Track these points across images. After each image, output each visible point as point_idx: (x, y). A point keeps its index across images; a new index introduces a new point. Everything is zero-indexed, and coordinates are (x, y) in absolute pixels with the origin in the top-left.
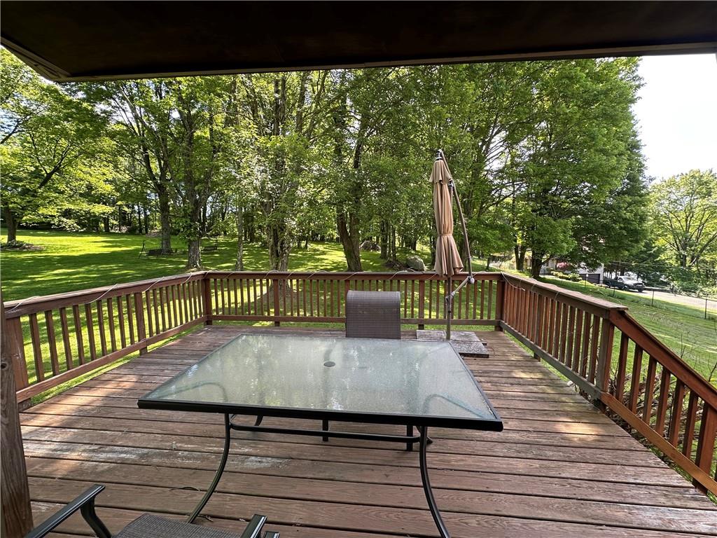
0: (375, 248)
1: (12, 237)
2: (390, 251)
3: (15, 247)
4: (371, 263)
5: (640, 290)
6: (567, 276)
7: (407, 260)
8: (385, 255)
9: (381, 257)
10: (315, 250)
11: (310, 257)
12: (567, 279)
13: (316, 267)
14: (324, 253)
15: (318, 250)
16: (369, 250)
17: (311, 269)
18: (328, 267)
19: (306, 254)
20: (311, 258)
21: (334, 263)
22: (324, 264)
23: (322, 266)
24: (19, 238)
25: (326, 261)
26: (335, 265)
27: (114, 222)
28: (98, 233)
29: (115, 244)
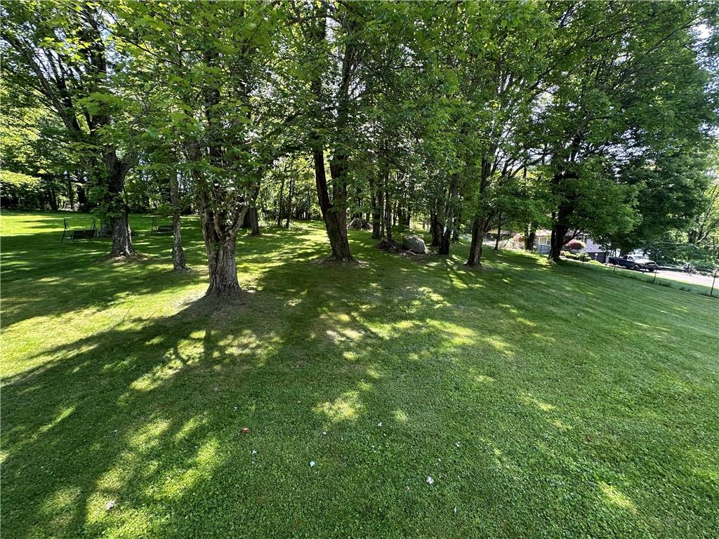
0: (365, 226)
2: (383, 230)
4: (362, 245)
5: (651, 270)
6: (575, 256)
7: (404, 240)
8: (378, 235)
9: (374, 238)
10: (297, 229)
11: (289, 237)
12: (575, 258)
13: (294, 250)
14: (307, 233)
15: (301, 229)
16: (358, 228)
17: (287, 253)
18: (309, 251)
19: (285, 234)
20: (291, 239)
21: (317, 245)
22: (304, 246)
23: (301, 249)
25: (307, 243)
26: (318, 247)
27: (64, 199)
28: (42, 212)
29: (51, 224)
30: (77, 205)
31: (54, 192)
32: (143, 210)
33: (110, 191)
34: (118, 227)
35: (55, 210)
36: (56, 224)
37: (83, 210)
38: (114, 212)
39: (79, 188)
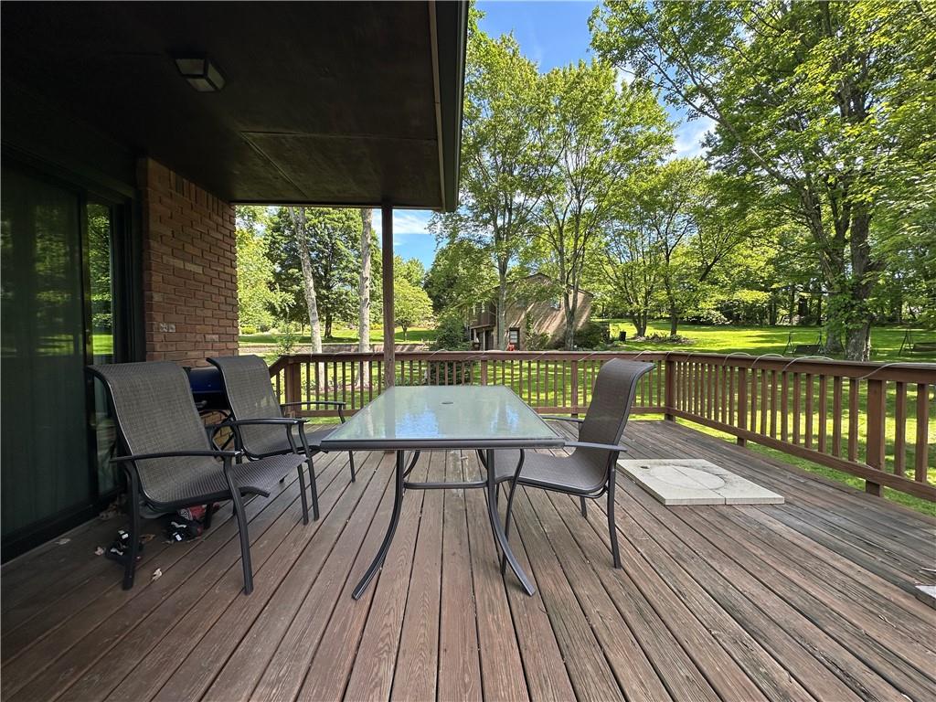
1: (674, 332)
3: (674, 340)
24: (678, 333)
27: (785, 312)
28: (761, 327)
29: (769, 339)
30: (796, 319)
31: (775, 306)
32: (894, 320)
33: (853, 299)
34: (854, 340)
35: (773, 325)
36: (775, 339)
37: (802, 324)
38: (853, 323)
39: (802, 299)
